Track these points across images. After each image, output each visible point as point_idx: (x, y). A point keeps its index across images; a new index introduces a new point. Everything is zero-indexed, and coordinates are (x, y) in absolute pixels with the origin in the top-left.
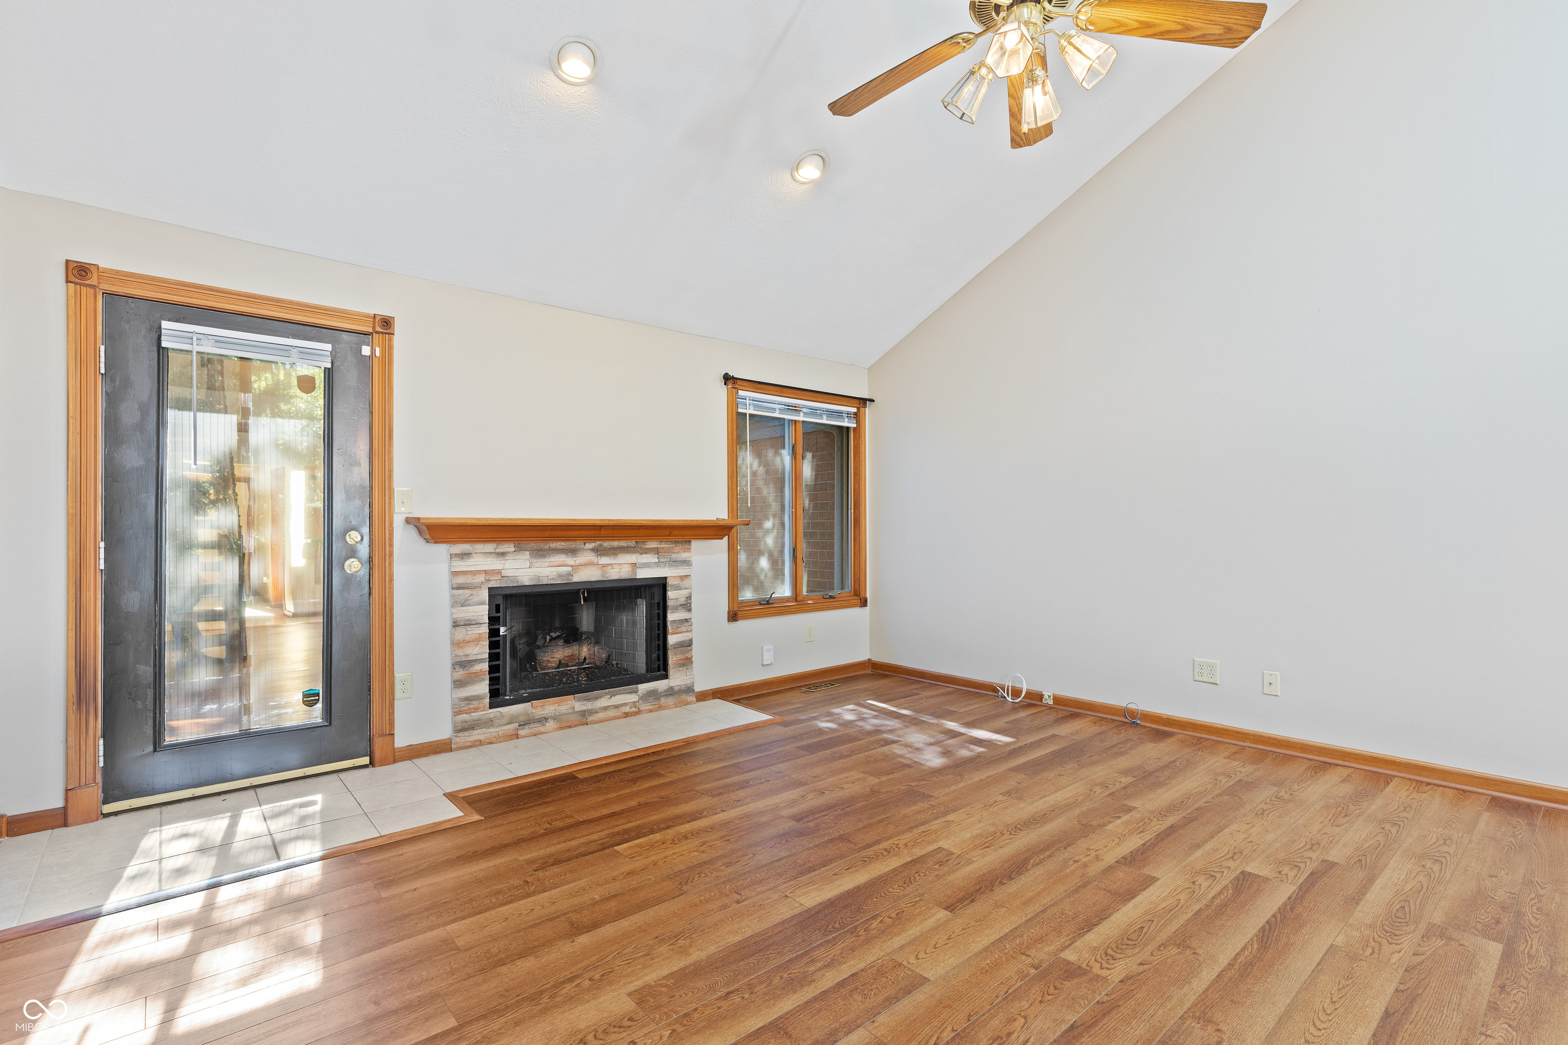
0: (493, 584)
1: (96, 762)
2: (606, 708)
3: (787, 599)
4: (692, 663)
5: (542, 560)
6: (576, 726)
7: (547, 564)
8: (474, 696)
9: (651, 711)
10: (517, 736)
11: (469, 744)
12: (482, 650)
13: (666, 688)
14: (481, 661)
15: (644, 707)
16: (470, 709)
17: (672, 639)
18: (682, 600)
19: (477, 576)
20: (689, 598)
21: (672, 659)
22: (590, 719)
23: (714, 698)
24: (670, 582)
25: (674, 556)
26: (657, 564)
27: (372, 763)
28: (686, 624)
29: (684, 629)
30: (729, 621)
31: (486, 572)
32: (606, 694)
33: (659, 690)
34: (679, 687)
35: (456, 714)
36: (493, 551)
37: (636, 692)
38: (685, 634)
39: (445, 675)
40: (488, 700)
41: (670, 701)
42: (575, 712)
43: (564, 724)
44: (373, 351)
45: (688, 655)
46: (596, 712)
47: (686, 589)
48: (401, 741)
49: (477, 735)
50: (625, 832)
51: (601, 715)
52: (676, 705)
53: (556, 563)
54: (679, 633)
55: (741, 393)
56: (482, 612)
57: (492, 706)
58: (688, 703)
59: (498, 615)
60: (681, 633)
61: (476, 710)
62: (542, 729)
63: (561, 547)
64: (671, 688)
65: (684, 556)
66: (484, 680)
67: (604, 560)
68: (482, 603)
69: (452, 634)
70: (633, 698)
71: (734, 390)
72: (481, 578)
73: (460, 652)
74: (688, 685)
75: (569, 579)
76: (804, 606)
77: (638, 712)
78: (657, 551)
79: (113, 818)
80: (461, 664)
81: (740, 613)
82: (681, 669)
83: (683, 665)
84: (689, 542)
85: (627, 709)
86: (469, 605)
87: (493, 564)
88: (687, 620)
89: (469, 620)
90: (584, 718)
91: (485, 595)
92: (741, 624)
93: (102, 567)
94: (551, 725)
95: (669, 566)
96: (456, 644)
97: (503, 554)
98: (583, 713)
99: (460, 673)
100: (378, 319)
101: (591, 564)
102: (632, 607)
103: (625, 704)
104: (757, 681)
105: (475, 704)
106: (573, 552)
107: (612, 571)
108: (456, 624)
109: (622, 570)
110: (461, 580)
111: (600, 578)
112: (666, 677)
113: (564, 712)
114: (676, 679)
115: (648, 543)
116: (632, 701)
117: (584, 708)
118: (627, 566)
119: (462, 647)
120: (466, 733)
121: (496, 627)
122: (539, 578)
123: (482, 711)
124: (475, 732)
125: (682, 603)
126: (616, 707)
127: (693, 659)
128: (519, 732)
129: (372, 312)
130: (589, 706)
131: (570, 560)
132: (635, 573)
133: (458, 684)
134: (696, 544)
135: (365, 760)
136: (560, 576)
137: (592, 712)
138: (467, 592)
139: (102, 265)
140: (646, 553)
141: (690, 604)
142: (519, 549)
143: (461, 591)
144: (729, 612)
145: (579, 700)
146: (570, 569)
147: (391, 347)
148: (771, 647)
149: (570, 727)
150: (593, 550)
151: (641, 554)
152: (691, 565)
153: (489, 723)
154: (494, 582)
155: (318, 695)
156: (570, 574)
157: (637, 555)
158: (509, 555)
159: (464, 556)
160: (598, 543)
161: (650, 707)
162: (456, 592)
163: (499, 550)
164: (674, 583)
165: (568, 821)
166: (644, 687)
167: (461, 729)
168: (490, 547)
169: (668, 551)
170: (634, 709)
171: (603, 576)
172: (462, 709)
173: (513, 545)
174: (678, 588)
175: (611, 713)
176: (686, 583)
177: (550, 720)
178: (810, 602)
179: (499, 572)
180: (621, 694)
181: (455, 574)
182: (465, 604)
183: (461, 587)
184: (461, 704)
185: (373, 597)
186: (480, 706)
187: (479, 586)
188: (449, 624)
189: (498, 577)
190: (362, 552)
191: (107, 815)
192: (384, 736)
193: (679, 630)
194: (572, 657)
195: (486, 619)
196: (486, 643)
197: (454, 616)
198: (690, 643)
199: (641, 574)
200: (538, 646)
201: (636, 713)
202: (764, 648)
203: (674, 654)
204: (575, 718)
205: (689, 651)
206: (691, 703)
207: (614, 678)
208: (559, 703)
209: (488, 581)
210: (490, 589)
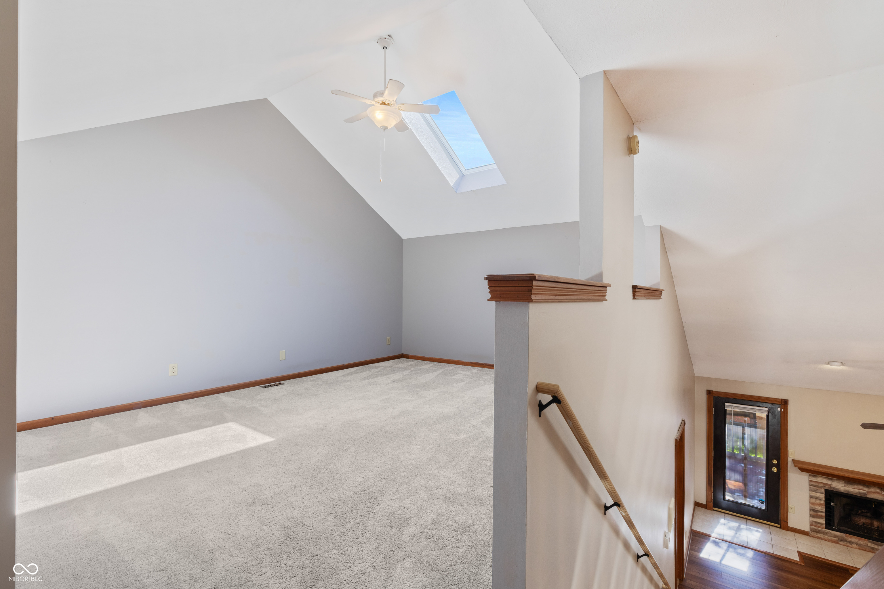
0: (826, 488)
1: (712, 497)
5: (850, 486)
6: (868, 551)
7: (853, 488)
8: (818, 522)
11: (816, 537)
12: (822, 509)
14: (821, 512)
16: (817, 526)
27: (780, 528)
31: (824, 483)
35: (811, 525)
36: (827, 477)
39: (807, 511)
40: (824, 526)
42: (867, 546)
43: (862, 549)
44: (781, 410)
48: (791, 525)
53: (858, 488)
56: (823, 496)
57: (826, 528)
59: (830, 498)
61: (820, 527)
62: (850, 546)
66: (822, 519)
68: (822, 493)
69: (810, 500)
72: (822, 485)
73: (813, 506)
75: (866, 496)
79: (715, 511)
80: (813, 510)
86: (816, 492)
87: (827, 482)
89: (816, 497)
90: (873, 550)
91: (823, 491)
93: (713, 456)
94: (855, 546)
96: (811, 503)
97: (831, 481)
98: (872, 548)
99: (813, 513)
101: (877, 493)
105: (819, 525)
106: (867, 486)
108: (811, 497)
110: (813, 483)
113: (862, 544)
117: (873, 546)
120: (815, 533)
121: (830, 502)
122: (849, 491)
123: (822, 528)
124: (819, 534)
128: (839, 542)
129: (781, 398)
130: (875, 547)
131: (866, 489)
133: (812, 516)
135: (779, 526)
136: (860, 493)
138: (816, 488)
139: (714, 390)
143: (813, 487)
145: (870, 542)
146: (866, 492)
147: (787, 409)
149: (865, 551)
150: (879, 488)
153: (825, 533)
155: (764, 501)
156: (865, 494)
158: (834, 481)
162: (811, 487)
163: (830, 478)
167: (813, 530)
172: (814, 525)
177: (854, 544)
179: (829, 485)
181: (810, 481)
182: (814, 491)
183: (813, 486)
184: (814, 523)
185: (781, 480)
186: (821, 526)
187: (821, 487)
188: (808, 496)
189: (829, 487)
190: (778, 466)
191: (714, 510)
192: (784, 521)
194: (871, 524)
195: (824, 499)
196: (824, 507)
197: (811, 494)
200: (853, 513)
204: (868, 548)
208: (859, 540)
209: (824, 486)
210: (826, 490)
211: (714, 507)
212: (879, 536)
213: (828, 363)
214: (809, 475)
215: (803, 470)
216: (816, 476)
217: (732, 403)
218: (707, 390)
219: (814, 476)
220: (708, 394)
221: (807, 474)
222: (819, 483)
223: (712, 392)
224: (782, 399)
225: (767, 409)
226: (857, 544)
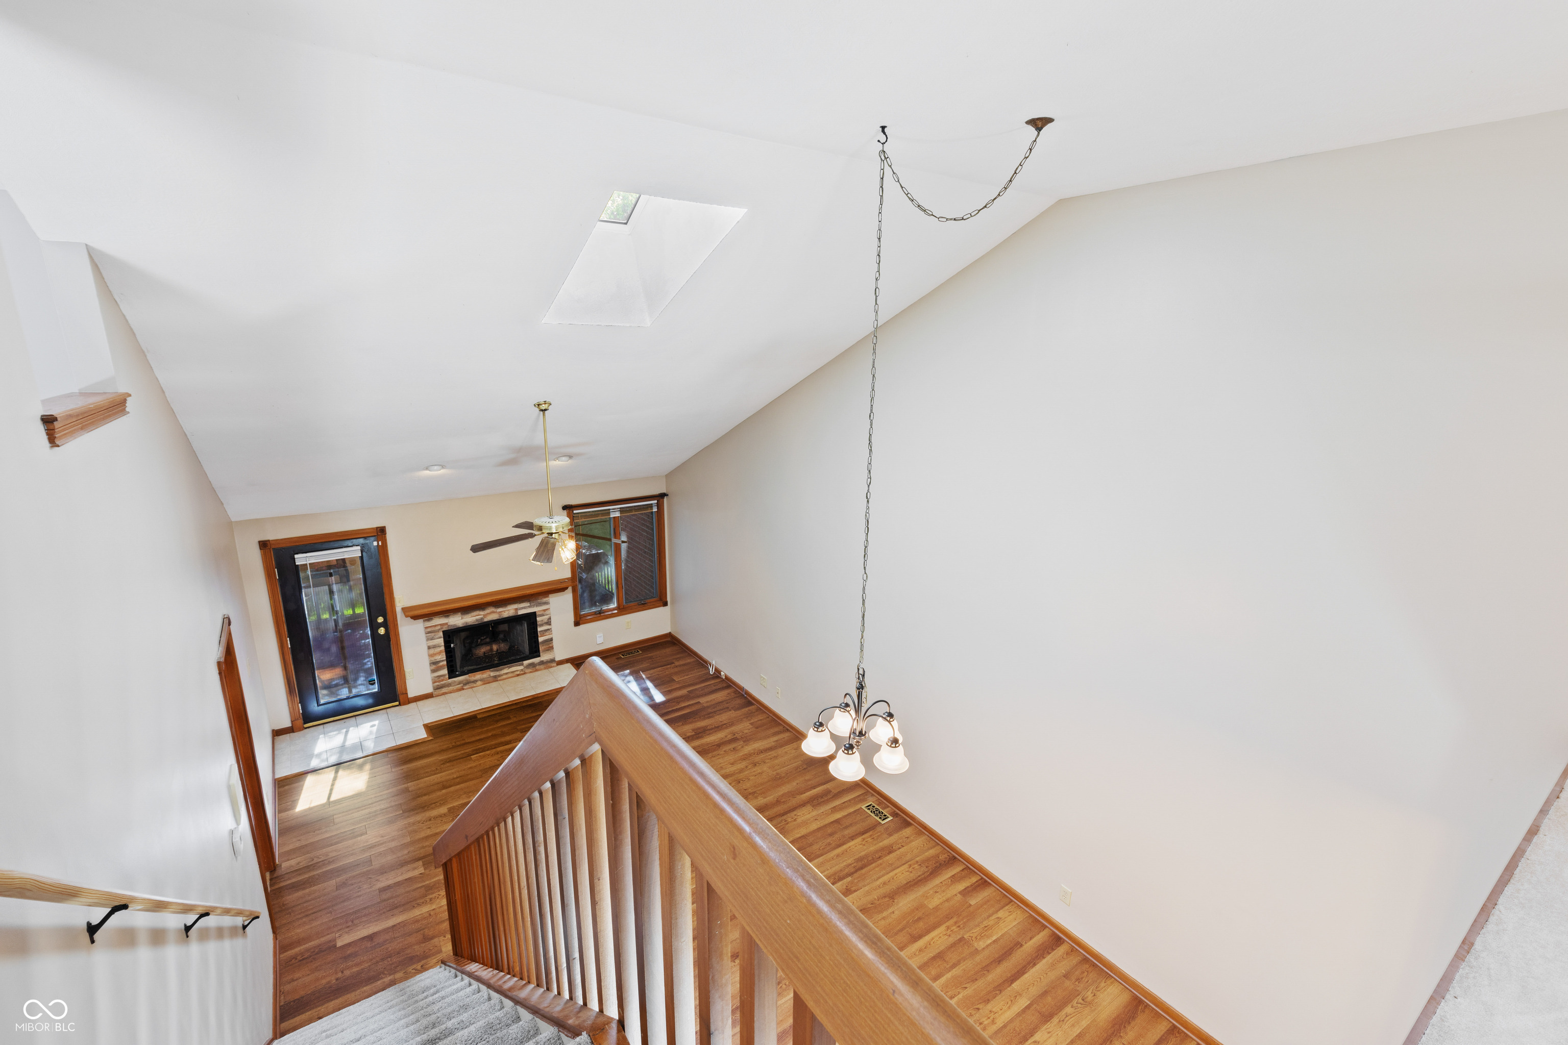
0: (444, 629)
1: (299, 712)
2: (507, 673)
3: (615, 610)
4: (553, 648)
5: (467, 615)
6: (492, 682)
7: (470, 617)
8: (441, 675)
9: (531, 672)
10: (463, 689)
11: (440, 694)
12: (443, 656)
13: (539, 661)
14: (443, 661)
15: (527, 671)
16: (440, 680)
17: (541, 639)
19: (437, 628)
20: (550, 618)
21: (541, 648)
22: (499, 678)
23: (567, 663)
24: (537, 614)
25: (540, 601)
26: (529, 607)
27: (400, 705)
29: (547, 634)
30: (575, 626)
31: (440, 625)
32: (506, 668)
33: (535, 663)
34: (546, 660)
35: (434, 683)
36: (442, 616)
37: (523, 665)
38: (548, 636)
39: (427, 668)
40: (447, 676)
41: (542, 667)
42: (490, 677)
43: (486, 682)
44: (378, 543)
45: (551, 645)
46: (502, 676)
47: (547, 615)
48: (411, 694)
50: (479, 749)
51: (505, 677)
52: (545, 669)
53: (474, 615)
54: (544, 636)
55: (578, 512)
56: (441, 641)
57: (450, 678)
58: (552, 667)
59: (451, 640)
60: (546, 636)
61: (443, 680)
62: (475, 685)
63: (476, 608)
64: (542, 661)
65: (545, 600)
66: (444, 668)
67: (500, 610)
68: (440, 638)
69: (428, 652)
70: (521, 667)
71: (570, 511)
72: (439, 627)
73: (433, 659)
74: (552, 659)
75: (482, 621)
77: (525, 673)
78: (528, 601)
79: (308, 729)
80: (433, 663)
81: (581, 621)
82: (547, 652)
83: (548, 650)
84: (548, 594)
85: (518, 673)
86: (434, 639)
87: (443, 622)
88: (548, 630)
89: (435, 645)
90: (495, 679)
91: (441, 634)
92: (582, 627)
93: (290, 647)
94: (479, 683)
95: (537, 607)
96: (431, 656)
97: (447, 616)
98: (495, 677)
99: (434, 667)
101: (493, 612)
102: (522, 625)
103: (517, 671)
105: (442, 678)
106: (483, 608)
107: (504, 614)
108: (429, 648)
109: (510, 613)
110: (429, 630)
111: (498, 618)
112: (539, 656)
113: (485, 677)
114: (544, 657)
116: (520, 669)
117: (495, 674)
118: (512, 610)
119: (433, 657)
120: (439, 690)
121: (448, 646)
122: (467, 623)
123: (445, 681)
124: (443, 689)
125: (545, 622)
126: (513, 672)
129: (375, 526)
130: (497, 673)
131: (482, 613)
132: (517, 613)
133: (433, 671)
134: (550, 595)
135: (397, 703)
136: (477, 620)
137: (499, 676)
138: (433, 634)
139: (271, 538)
140: (523, 602)
141: (550, 622)
142: (454, 612)
143: (430, 634)
144: (574, 622)
145: (492, 671)
146: (482, 617)
147: (386, 540)
148: (602, 635)
149: (489, 683)
150: (494, 606)
151: (520, 603)
152: (550, 605)
153: (449, 685)
155: (375, 680)
156: (482, 619)
157: (517, 604)
158: (450, 616)
162: (428, 635)
163: (445, 615)
164: (540, 614)
165: (463, 742)
166: (526, 662)
167: (437, 688)
168: (440, 615)
169: (535, 599)
170: (522, 672)
171: (500, 617)
172: (436, 681)
174: (543, 615)
175: (510, 675)
176: (547, 612)
177: (478, 681)
179: (447, 624)
180: (514, 667)
181: (426, 628)
182: (432, 639)
183: (430, 632)
184: (436, 679)
185: (391, 641)
186: (445, 679)
187: (438, 631)
188: (426, 648)
189: (447, 626)
190: (385, 624)
191: (306, 728)
192: (403, 694)
193: (545, 634)
194: (491, 650)
195: (443, 644)
196: (444, 654)
197: (428, 645)
198: (551, 640)
199: (521, 612)
200: (473, 646)
201: (523, 674)
202: (597, 636)
203: (543, 646)
204: (491, 679)
205: (550, 644)
206: (554, 667)
207: (513, 658)
208: (482, 674)
209: (442, 628)
210: (443, 632)
211: (305, 723)
212: (500, 659)
213: (427, 469)
214: (424, 621)
215: (415, 618)
216: (432, 619)
217: (306, 553)
218: (260, 542)
219: (428, 620)
220: (262, 548)
221: (421, 620)
222: (436, 626)
223: (268, 542)
224: (377, 528)
225: (359, 548)
226: (481, 680)
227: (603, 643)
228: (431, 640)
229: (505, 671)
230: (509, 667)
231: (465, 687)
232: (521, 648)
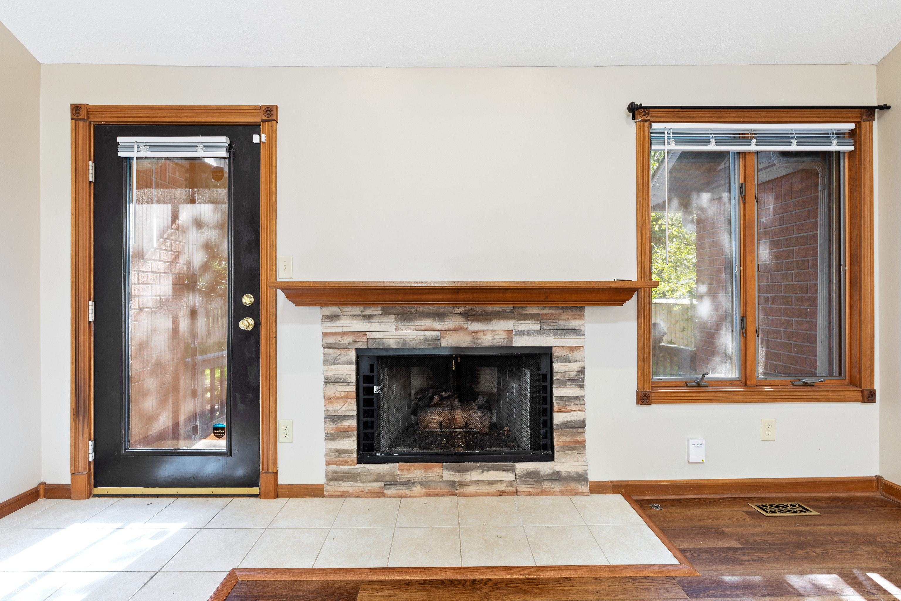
0: (360, 345)
1: (87, 457)
2: (478, 482)
3: (731, 383)
4: (584, 447)
5: (408, 324)
6: (443, 495)
7: (413, 328)
8: (343, 450)
9: (530, 494)
10: (385, 495)
11: (338, 493)
12: (351, 407)
13: (549, 471)
14: (349, 417)
15: (523, 488)
16: (340, 461)
17: (558, 418)
18: (572, 375)
19: (346, 337)
20: (582, 371)
21: (558, 440)
22: (460, 490)
23: (615, 492)
24: (555, 353)
25: (561, 323)
26: (539, 332)
27: (260, 495)
28: (577, 402)
29: (573, 407)
30: (638, 403)
31: (354, 334)
33: (542, 473)
34: (567, 474)
35: (328, 464)
36: (360, 313)
37: (513, 470)
38: (575, 414)
39: (319, 426)
40: (355, 456)
41: (556, 487)
42: (442, 481)
43: (432, 491)
44: (260, 139)
45: (580, 438)
46: (466, 485)
47: (577, 361)
48: (283, 480)
49: (346, 486)
51: (472, 489)
52: (564, 494)
53: (423, 327)
54: (567, 411)
55: (655, 125)
56: (350, 372)
57: (359, 461)
58: (577, 494)
59: (372, 374)
60: (570, 411)
61: (345, 463)
62: (408, 492)
63: (429, 311)
64: (558, 473)
65: (574, 323)
66: (351, 436)
67: (476, 326)
68: (350, 363)
69: (324, 390)
70: (509, 477)
71: (646, 124)
72: (349, 339)
73: (331, 407)
74: (580, 473)
75: (436, 344)
76: (758, 394)
77: (517, 493)
78: (538, 317)
80: (332, 418)
81: (653, 395)
82: (570, 452)
83: (573, 449)
84: (582, 308)
85: (502, 487)
86: (338, 364)
87: (360, 326)
88: (577, 398)
89: (339, 378)
90: (452, 489)
91: (352, 356)
92: (655, 409)
93: (90, 320)
94: (417, 489)
95: (554, 335)
96: (329, 400)
97: (369, 317)
98: (453, 484)
99: (331, 427)
100: (263, 109)
101: (459, 329)
102: (519, 376)
103: (500, 482)
104: (680, 481)
105: (344, 457)
106: (440, 316)
107: (485, 337)
108: (327, 381)
109: (496, 337)
110: (331, 340)
111: (471, 345)
112: (551, 459)
113: (431, 479)
114: (564, 463)
115: (527, 309)
116: (508, 479)
117: (452, 478)
118: (502, 333)
119: (332, 403)
120: (336, 483)
121: (370, 385)
122: (405, 342)
123: (350, 465)
124: (345, 484)
125: (571, 377)
126: (491, 483)
127: (587, 444)
128: (386, 491)
130: (456, 477)
131: (437, 325)
132: (512, 341)
133: (330, 436)
134: (589, 310)
135: (255, 490)
136: (426, 340)
137: (462, 484)
138: (336, 352)
140: (525, 319)
141: (583, 379)
142: (385, 312)
143: (331, 351)
144: (638, 393)
145: (447, 469)
146: (438, 333)
147: (275, 133)
148: (703, 441)
149: (437, 495)
150: (463, 315)
151: (519, 320)
152: (584, 335)
153: (354, 477)
154: (361, 343)
155: (223, 428)
156: (437, 339)
157: (514, 321)
158: (375, 317)
159: (333, 318)
160: (468, 307)
161: (531, 490)
162: (327, 351)
163: (366, 313)
164: (561, 354)
166: (522, 467)
167: (334, 478)
168: (357, 310)
169: (553, 317)
170: (510, 489)
171: (474, 342)
172: (333, 460)
173: (380, 309)
174: (566, 360)
175: (485, 489)
176: (577, 355)
177: (416, 484)
178: (767, 389)
179: (365, 334)
180: (495, 470)
181: (325, 334)
182: (335, 362)
183: (332, 348)
184: (333, 455)
185: (261, 351)
186: (350, 460)
187: (348, 346)
189: (364, 339)
190: (254, 311)
191: (95, 496)
192: (268, 472)
193: (568, 408)
194: (452, 420)
195: (354, 378)
196: (354, 401)
197: (326, 373)
198: (582, 425)
199: (519, 342)
200: (421, 403)
201: (512, 494)
202: (691, 442)
203: (562, 435)
204: (443, 488)
205: (580, 433)
206: (582, 494)
207: (495, 450)
208: (426, 470)
209: (355, 342)
210: (357, 350)
211: (95, 486)
212: (468, 447)
216: (339, 315)
218: (71, 104)
222: (344, 334)
223: (84, 108)
226: (422, 483)
227: (702, 462)
228: (334, 364)
229: (475, 475)
230: (485, 470)
231: (388, 492)
232: (516, 434)
